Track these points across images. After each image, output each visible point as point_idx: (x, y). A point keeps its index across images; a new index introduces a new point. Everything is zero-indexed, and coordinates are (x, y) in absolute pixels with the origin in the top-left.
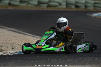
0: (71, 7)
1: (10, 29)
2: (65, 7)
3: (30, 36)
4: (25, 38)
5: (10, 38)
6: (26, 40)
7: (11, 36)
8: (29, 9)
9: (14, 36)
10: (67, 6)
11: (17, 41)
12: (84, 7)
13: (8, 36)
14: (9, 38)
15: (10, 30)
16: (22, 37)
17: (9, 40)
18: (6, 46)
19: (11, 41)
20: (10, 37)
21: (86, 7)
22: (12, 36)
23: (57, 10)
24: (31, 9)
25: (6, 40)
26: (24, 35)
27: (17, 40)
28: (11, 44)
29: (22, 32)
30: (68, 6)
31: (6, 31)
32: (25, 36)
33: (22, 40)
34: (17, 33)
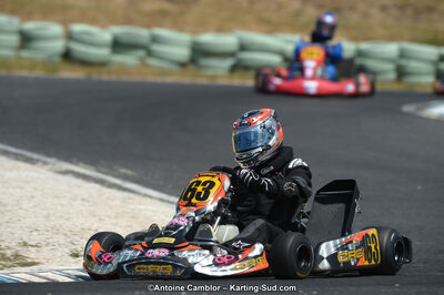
1: (66, 166)
3: (154, 201)
4: (131, 207)
5: (62, 205)
6: (134, 217)
7: (71, 199)
8: (151, 79)
9: (83, 200)
11: (96, 219)
13: (56, 197)
14: (59, 208)
15: (66, 172)
16: (118, 203)
17: (62, 217)
18: (48, 244)
19: (68, 219)
20: (64, 203)
22: (75, 200)
24: (159, 80)
25: (48, 217)
26: (126, 194)
27: (94, 216)
28: (69, 233)
29: (118, 182)
31: (50, 174)
32: (130, 198)
33: (116, 217)
34: (97, 186)
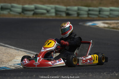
0: (60, 14)
2: (54, 14)
10: (56, 14)
12: (76, 15)
21: (78, 14)
23: (45, 18)
30: (58, 14)
